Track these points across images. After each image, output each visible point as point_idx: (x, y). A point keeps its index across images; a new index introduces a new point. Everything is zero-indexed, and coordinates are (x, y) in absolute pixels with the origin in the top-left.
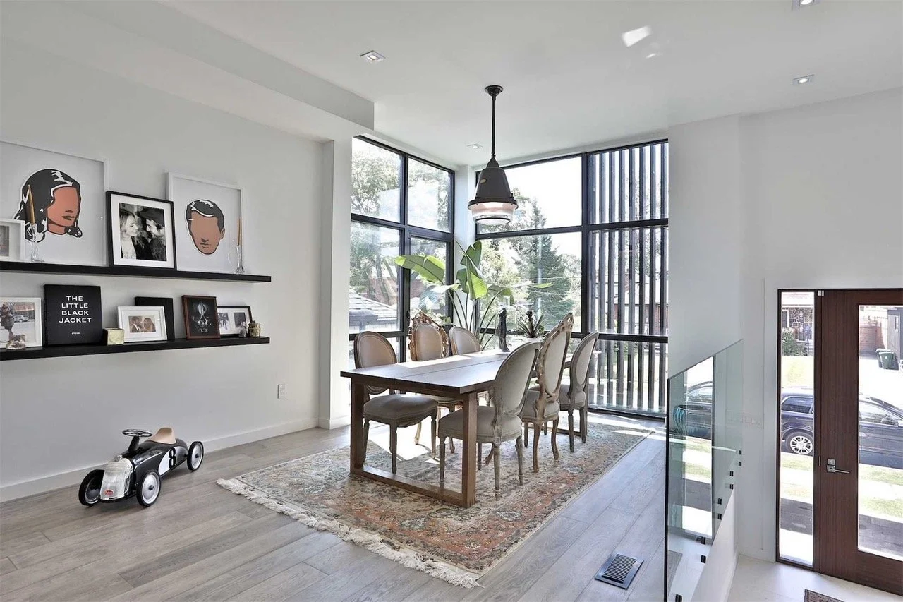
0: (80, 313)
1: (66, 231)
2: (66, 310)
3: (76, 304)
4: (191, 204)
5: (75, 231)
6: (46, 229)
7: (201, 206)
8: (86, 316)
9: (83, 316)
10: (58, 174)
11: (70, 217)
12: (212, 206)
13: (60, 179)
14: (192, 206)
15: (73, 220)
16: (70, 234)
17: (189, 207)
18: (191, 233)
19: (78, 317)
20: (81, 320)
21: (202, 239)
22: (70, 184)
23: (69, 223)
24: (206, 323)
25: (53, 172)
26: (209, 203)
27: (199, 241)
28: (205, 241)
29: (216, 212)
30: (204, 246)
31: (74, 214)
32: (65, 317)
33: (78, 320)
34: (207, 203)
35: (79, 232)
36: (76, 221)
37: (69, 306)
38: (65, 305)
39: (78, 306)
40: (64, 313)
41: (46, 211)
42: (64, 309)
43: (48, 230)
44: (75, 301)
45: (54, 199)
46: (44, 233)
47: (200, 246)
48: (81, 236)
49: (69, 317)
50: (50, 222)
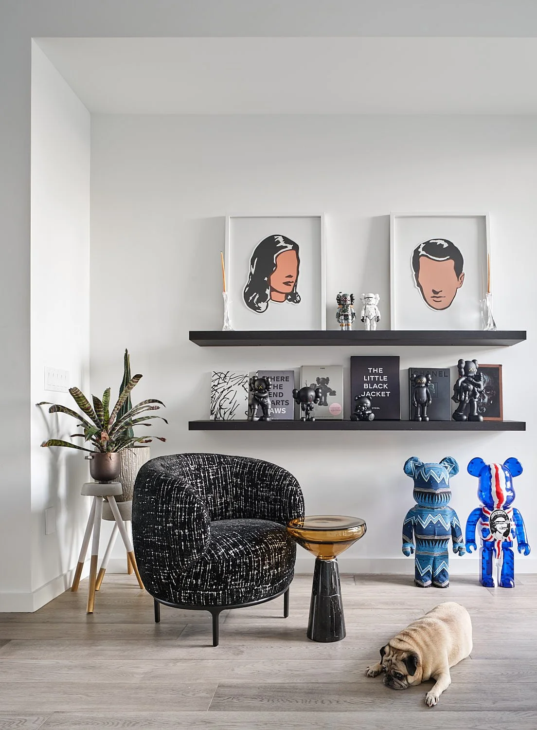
0: (380, 386)
1: (286, 298)
2: (367, 382)
3: (377, 377)
4: (419, 247)
5: (293, 297)
6: (269, 298)
7: (432, 248)
8: (385, 390)
9: (383, 390)
10: (281, 239)
11: (290, 282)
12: (446, 245)
13: (282, 244)
14: (420, 250)
15: (292, 284)
16: (290, 300)
17: (416, 252)
18: (419, 285)
19: (378, 390)
20: (380, 394)
21: (433, 291)
22: (290, 247)
23: (288, 289)
24: (486, 400)
25: (276, 237)
26: (442, 242)
27: (429, 294)
28: (437, 293)
29: (452, 252)
30: (435, 299)
31: (293, 279)
32: (367, 390)
33: (378, 394)
34: (439, 242)
35: (298, 298)
36: (295, 286)
37: (370, 378)
38: (367, 378)
39: (378, 378)
40: (366, 386)
41: (269, 280)
42: (366, 382)
43: (271, 299)
44: (376, 374)
45: (276, 265)
46: (267, 302)
47: (430, 301)
48: (299, 301)
49: (370, 391)
50: (273, 290)
